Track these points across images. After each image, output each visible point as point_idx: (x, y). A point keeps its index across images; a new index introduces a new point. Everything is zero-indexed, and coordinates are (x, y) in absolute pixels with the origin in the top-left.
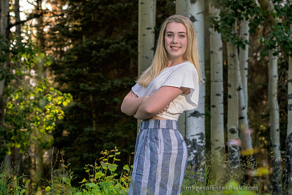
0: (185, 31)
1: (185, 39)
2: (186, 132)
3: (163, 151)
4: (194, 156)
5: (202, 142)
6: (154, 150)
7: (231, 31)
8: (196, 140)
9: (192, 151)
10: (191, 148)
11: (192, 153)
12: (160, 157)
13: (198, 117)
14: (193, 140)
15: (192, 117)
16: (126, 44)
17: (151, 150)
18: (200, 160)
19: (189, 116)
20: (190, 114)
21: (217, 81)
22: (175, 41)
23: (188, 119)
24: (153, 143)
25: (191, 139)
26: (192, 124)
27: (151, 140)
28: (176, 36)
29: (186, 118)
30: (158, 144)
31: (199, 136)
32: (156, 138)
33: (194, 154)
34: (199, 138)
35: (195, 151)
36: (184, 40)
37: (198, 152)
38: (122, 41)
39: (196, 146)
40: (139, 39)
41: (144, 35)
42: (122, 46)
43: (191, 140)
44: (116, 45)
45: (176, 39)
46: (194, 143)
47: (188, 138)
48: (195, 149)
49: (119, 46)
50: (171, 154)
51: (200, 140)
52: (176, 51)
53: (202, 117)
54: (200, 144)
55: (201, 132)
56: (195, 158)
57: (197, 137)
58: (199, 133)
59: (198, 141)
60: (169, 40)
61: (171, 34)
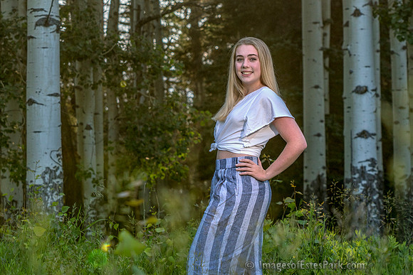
0: (256, 53)
1: (257, 62)
2: (352, 157)
3: (241, 192)
4: (363, 188)
5: (373, 170)
6: (232, 191)
7: (407, 26)
8: (365, 167)
9: (360, 182)
10: (359, 178)
11: (360, 184)
12: (238, 199)
13: (367, 138)
14: (362, 167)
15: (359, 139)
16: (292, 42)
17: (228, 190)
18: (371, 192)
19: (356, 137)
20: (357, 134)
21: (399, 90)
22: (245, 65)
23: (354, 141)
24: (231, 184)
25: (359, 166)
26: (359, 148)
27: (229, 180)
28: (246, 59)
29: (351, 139)
30: (236, 184)
31: (370, 163)
32: (234, 178)
33: (363, 185)
34: (370, 165)
35: (364, 182)
36: (256, 64)
37: (368, 183)
38: (287, 39)
39: (366, 176)
40: (303, 37)
41: (310, 31)
42: (288, 45)
43: (359, 168)
44: (278, 44)
45: (246, 63)
46: (363, 172)
47: (354, 165)
48: (364, 179)
49: (282, 45)
50: (251, 194)
51: (371, 168)
52: (247, 76)
53: (373, 138)
54: (371, 173)
55: (372, 157)
56: (364, 190)
57: (366, 164)
58: (369, 158)
59: (368, 168)
60: (239, 65)
61: (241, 59)
